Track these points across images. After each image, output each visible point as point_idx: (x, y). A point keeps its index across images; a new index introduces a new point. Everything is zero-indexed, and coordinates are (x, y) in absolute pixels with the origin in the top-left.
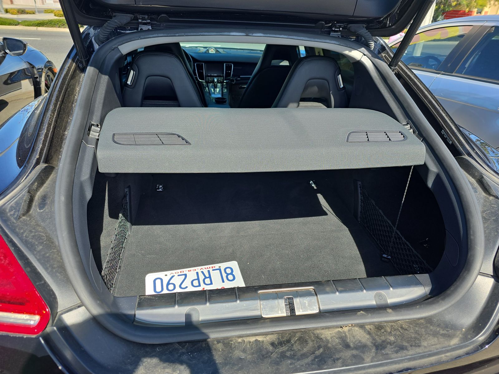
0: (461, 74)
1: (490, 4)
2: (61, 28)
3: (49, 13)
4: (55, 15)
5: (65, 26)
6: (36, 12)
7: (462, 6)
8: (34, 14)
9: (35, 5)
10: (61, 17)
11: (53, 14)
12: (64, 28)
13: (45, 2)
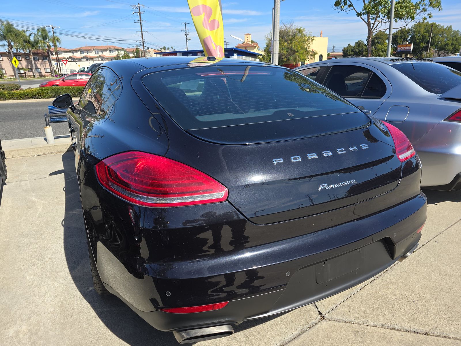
1: (308, 58)
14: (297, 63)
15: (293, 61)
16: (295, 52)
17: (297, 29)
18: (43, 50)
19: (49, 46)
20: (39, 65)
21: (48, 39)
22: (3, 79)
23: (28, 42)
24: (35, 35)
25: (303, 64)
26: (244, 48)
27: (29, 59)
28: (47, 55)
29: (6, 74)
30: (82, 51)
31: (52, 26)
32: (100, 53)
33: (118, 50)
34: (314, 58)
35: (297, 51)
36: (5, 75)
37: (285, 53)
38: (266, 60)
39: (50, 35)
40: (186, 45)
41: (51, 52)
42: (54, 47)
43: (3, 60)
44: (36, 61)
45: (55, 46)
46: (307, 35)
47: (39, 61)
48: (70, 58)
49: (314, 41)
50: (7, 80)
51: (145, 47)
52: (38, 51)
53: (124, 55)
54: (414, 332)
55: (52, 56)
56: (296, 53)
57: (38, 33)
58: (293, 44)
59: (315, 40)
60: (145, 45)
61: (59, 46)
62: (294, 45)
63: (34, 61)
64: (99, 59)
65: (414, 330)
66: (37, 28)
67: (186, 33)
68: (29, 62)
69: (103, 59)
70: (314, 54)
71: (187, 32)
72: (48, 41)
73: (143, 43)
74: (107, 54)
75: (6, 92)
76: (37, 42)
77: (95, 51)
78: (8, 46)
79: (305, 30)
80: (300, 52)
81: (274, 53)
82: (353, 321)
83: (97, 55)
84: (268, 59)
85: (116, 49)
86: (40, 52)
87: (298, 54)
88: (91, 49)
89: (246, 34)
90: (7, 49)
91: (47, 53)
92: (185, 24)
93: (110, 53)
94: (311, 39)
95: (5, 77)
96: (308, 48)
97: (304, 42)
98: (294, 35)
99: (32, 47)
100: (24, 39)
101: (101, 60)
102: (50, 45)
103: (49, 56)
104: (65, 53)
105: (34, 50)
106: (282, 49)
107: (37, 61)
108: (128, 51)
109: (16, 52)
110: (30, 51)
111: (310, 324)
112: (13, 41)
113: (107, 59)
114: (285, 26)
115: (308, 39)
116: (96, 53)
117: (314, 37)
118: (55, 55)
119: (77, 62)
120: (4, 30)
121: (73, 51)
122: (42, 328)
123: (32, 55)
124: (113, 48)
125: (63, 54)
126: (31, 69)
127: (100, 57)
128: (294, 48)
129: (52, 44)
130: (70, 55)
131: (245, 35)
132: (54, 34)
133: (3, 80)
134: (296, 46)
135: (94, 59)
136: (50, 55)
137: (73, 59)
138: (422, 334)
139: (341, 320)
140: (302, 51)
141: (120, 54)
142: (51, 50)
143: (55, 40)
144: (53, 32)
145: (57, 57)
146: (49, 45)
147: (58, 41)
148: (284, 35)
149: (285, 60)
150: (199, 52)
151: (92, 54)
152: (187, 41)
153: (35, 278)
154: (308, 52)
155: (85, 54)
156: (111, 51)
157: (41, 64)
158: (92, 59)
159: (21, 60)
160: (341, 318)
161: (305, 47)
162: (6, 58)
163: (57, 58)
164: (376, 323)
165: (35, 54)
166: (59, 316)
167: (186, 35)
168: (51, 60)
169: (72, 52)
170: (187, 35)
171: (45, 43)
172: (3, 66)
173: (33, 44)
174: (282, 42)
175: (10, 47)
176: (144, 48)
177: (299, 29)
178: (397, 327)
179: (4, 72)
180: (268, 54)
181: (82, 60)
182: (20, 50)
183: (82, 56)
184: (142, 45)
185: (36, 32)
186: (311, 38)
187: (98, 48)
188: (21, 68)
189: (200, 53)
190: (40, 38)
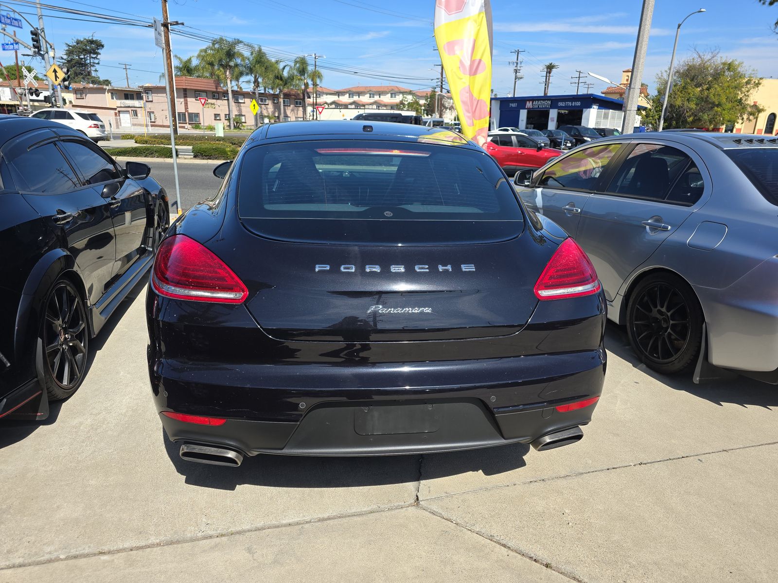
0: (615, 192)
1: (743, 119)
2: (148, 157)
3: (128, 139)
4: (136, 142)
5: (153, 155)
6: (111, 138)
7: (703, 122)
8: (109, 140)
9: (111, 129)
10: (144, 144)
11: (133, 141)
12: (152, 157)
13: (121, 125)
14: (717, 127)
15: (708, 123)
16: (714, 105)
17: (724, 64)
18: (298, 90)
19: (306, 85)
20: (289, 112)
21: (307, 73)
22: (241, 129)
23: (279, 78)
24: (291, 67)
25: (730, 129)
26: (619, 95)
27: (278, 103)
28: (302, 97)
29: (245, 123)
30: (351, 94)
31: (315, 55)
32: (376, 98)
33: (404, 93)
34: (757, 118)
35: (719, 105)
36: (243, 124)
37: (693, 106)
38: (651, 118)
39: (310, 68)
40: (513, 88)
41: (308, 93)
42: (312, 86)
43: (244, 103)
44: (286, 106)
45: (315, 85)
46: (747, 76)
47: (290, 106)
48: (333, 103)
49: (760, 87)
50: (246, 130)
51: (443, 89)
52: (292, 92)
53: (411, 101)
54: (531, 558)
55: (309, 99)
56: (716, 108)
57: (295, 66)
58: (712, 90)
59: (761, 85)
60: (443, 87)
61: (320, 85)
62: (717, 93)
63: (284, 106)
64: (373, 106)
65: (532, 555)
66: (294, 58)
67: (516, 66)
68: (277, 106)
69: (379, 107)
70: (757, 110)
71: (518, 66)
72: (306, 77)
73: (442, 83)
74: (387, 99)
75: (229, 149)
76: (291, 78)
77: (370, 94)
78: (254, 82)
79: (743, 65)
80: (724, 106)
81: (628, 109)
82: (454, 519)
83: (372, 100)
84: (657, 117)
85: (400, 92)
86: (294, 92)
87: (719, 109)
88: (365, 90)
89: (624, 70)
90: (252, 88)
91: (302, 95)
92: (517, 53)
93: (392, 97)
94: (754, 82)
95: (244, 126)
96: (744, 99)
97: (736, 88)
98: (717, 76)
99: (285, 85)
100: (275, 73)
101: (376, 108)
102: (309, 83)
103: (304, 99)
104: (328, 96)
105: (286, 90)
106: (688, 100)
107: (288, 106)
108: (418, 96)
109: (263, 92)
110: (281, 91)
111: (392, 505)
112: (261, 75)
113: (386, 107)
114: (700, 57)
115: (748, 83)
116: (370, 97)
117: (761, 79)
118: (312, 98)
119: (341, 110)
120: (253, 59)
121: (339, 94)
122: (104, 426)
123: (282, 97)
124: (397, 90)
125: (325, 96)
126: (278, 117)
127: (375, 103)
128: (712, 98)
129: (310, 82)
130: (334, 98)
131: (624, 72)
132: (316, 67)
133: (241, 131)
134: (719, 95)
135: (367, 107)
136: (306, 97)
137: (338, 105)
138: (541, 564)
139: (439, 513)
140: (729, 105)
141: (406, 100)
142: (308, 90)
143: (316, 75)
144: (315, 65)
145: (315, 101)
146: (307, 83)
147: (319, 77)
148: (697, 74)
149: (691, 120)
150: (529, 100)
151: (365, 99)
152: (517, 80)
153: (128, 375)
154: (744, 108)
155: (356, 98)
156: (393, 94)
157: (292, 110)
158: (364, 106)
159: (267, 103)
160: (440, 511)
161: (739, 98)
162: (249, 99)
163: (315, 103)
164: (483, 531)
165: (287, 96)
166: (126, 419)
167: (516, 71)
168: (306, 105)
169: (337, 94)
170: (518, 71)
171: (302, 80)
172: (243, 111)
173: (286, 82)
174: (690, 88)
175: (256, 84)
176: (441, 91)
177: (730, 64)
178: (509, 544)
179: (243, 121)
180: (657, 107)
181: (349, 107)
182: (269, 89)
183: (351, 100)
184: (440, 86)
185: (293, 64)
186: (754, 80)
187: (374, 90)
188: (266, 115)
189: (531, 102)
190: (295, 72)
